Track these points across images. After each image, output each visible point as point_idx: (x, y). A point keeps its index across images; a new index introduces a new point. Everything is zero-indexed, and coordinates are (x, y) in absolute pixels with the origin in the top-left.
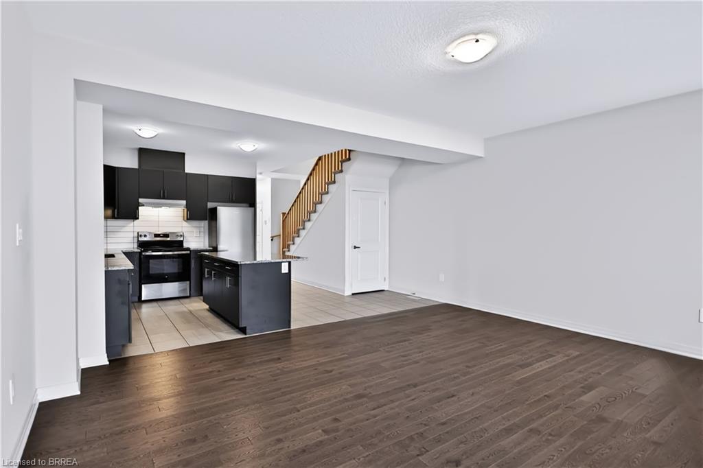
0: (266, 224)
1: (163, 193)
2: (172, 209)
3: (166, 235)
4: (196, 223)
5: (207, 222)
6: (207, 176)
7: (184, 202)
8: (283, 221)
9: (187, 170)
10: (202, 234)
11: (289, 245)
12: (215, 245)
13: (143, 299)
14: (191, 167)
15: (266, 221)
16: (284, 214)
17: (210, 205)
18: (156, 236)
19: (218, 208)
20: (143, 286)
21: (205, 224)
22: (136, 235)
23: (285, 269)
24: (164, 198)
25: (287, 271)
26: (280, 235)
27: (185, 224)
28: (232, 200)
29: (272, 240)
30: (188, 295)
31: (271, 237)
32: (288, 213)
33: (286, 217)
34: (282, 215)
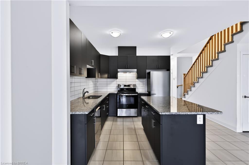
0: (174, 79)
1: (127, 67)
2: (131, 73)
3: (129, 86)
4: (142, 80)
5: (146, 79)
6: (146, 57)
7: (136, 70)
8: (184, 78)
9: (137, 55)
10: (144, 85)
11: (187, 92)
12: (149, 91)
13: (118, 116)
14: (139, 53)
15: (174, 78)
16: (184, 74)
17: (148, 71)
18: (125, 86)
19: (151, 72)
20: (118, 109)
21: (145, 80)
22: (117, 85)
23: (200, 121)
24: (127, 69)
25: (202, 123)
26: (182, 85)
27: (137, 80)
28: (157, 68)
29: (177, 88)
30: (137, 116)
31: (177, 86)
32: (187, 74)
33: (186, 76)
34: (183, 75)
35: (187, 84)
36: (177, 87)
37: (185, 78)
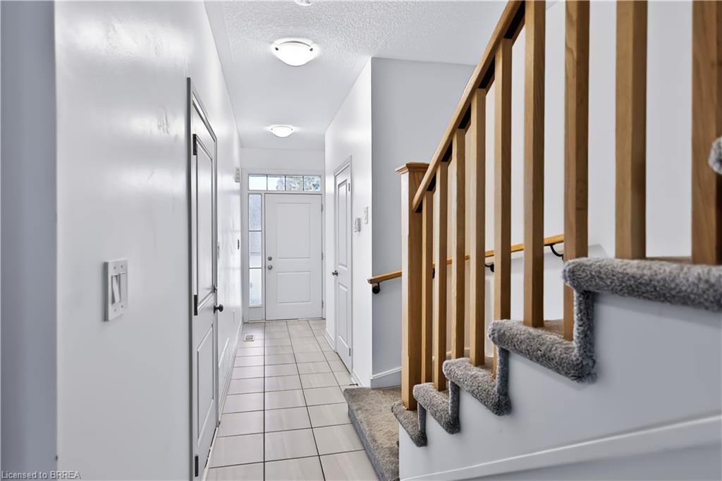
8: (416, 211)
16: (416, 170)
26: (399, 275)
29: (376, 290)
31: (371, 281)
32: (446, 157)
33: (431, 187)
34: (405, 179)
35: (444, 262)
36: (370, 286)
37: (419, 209)
